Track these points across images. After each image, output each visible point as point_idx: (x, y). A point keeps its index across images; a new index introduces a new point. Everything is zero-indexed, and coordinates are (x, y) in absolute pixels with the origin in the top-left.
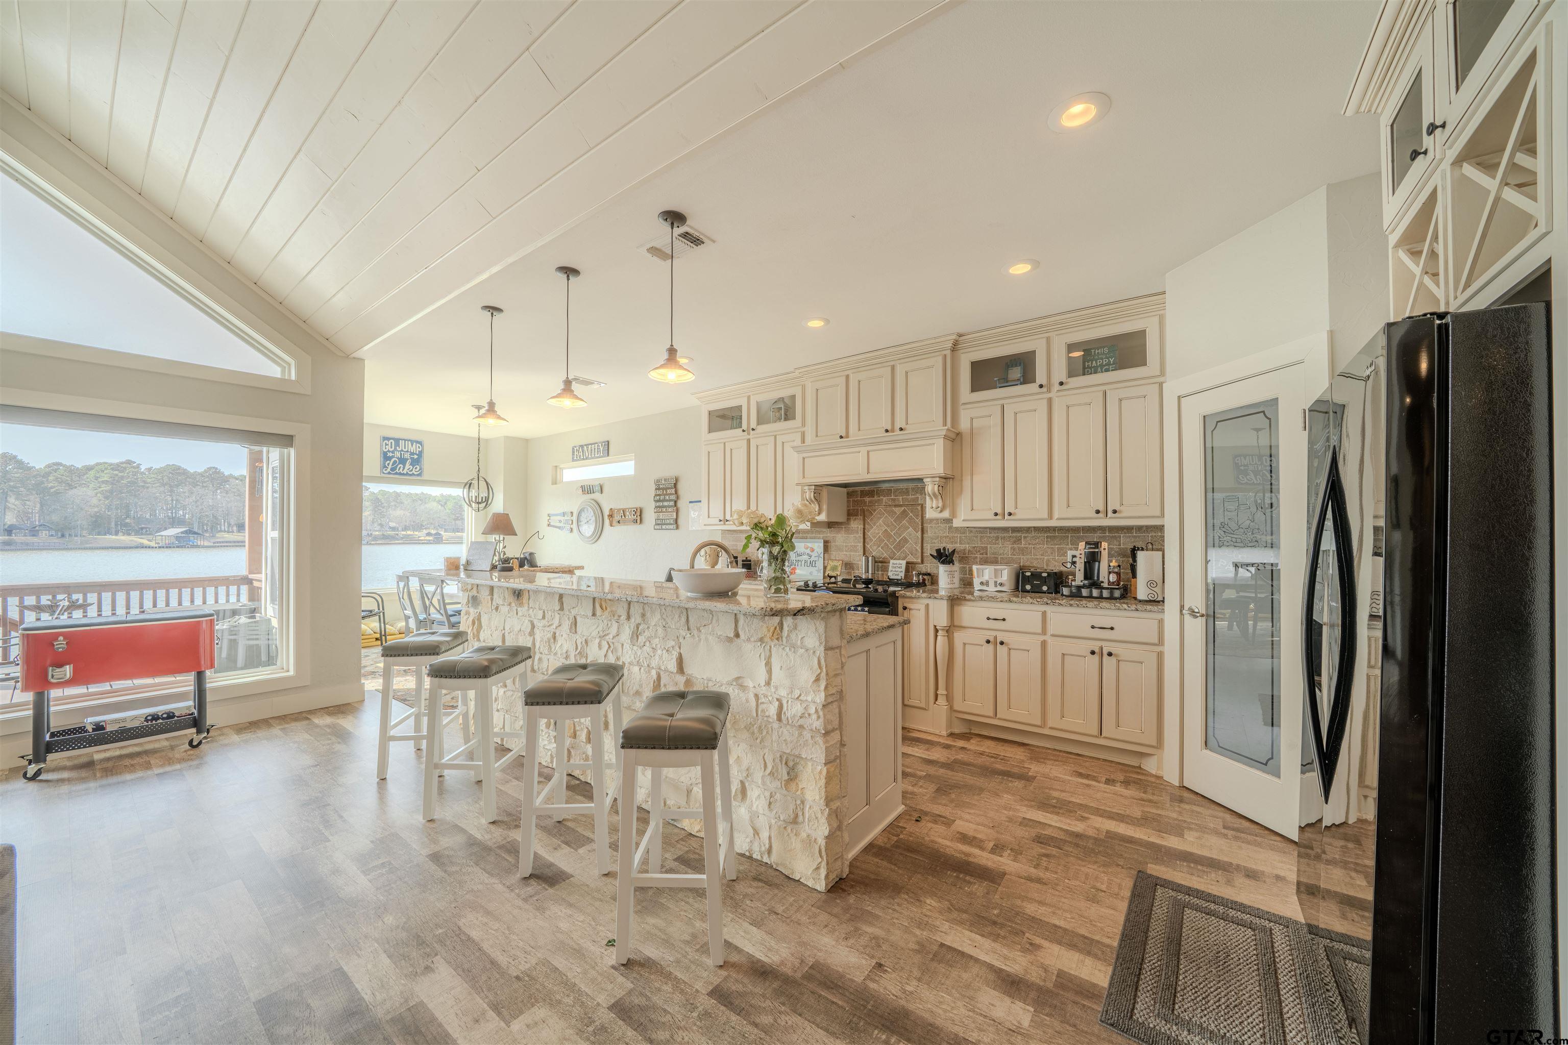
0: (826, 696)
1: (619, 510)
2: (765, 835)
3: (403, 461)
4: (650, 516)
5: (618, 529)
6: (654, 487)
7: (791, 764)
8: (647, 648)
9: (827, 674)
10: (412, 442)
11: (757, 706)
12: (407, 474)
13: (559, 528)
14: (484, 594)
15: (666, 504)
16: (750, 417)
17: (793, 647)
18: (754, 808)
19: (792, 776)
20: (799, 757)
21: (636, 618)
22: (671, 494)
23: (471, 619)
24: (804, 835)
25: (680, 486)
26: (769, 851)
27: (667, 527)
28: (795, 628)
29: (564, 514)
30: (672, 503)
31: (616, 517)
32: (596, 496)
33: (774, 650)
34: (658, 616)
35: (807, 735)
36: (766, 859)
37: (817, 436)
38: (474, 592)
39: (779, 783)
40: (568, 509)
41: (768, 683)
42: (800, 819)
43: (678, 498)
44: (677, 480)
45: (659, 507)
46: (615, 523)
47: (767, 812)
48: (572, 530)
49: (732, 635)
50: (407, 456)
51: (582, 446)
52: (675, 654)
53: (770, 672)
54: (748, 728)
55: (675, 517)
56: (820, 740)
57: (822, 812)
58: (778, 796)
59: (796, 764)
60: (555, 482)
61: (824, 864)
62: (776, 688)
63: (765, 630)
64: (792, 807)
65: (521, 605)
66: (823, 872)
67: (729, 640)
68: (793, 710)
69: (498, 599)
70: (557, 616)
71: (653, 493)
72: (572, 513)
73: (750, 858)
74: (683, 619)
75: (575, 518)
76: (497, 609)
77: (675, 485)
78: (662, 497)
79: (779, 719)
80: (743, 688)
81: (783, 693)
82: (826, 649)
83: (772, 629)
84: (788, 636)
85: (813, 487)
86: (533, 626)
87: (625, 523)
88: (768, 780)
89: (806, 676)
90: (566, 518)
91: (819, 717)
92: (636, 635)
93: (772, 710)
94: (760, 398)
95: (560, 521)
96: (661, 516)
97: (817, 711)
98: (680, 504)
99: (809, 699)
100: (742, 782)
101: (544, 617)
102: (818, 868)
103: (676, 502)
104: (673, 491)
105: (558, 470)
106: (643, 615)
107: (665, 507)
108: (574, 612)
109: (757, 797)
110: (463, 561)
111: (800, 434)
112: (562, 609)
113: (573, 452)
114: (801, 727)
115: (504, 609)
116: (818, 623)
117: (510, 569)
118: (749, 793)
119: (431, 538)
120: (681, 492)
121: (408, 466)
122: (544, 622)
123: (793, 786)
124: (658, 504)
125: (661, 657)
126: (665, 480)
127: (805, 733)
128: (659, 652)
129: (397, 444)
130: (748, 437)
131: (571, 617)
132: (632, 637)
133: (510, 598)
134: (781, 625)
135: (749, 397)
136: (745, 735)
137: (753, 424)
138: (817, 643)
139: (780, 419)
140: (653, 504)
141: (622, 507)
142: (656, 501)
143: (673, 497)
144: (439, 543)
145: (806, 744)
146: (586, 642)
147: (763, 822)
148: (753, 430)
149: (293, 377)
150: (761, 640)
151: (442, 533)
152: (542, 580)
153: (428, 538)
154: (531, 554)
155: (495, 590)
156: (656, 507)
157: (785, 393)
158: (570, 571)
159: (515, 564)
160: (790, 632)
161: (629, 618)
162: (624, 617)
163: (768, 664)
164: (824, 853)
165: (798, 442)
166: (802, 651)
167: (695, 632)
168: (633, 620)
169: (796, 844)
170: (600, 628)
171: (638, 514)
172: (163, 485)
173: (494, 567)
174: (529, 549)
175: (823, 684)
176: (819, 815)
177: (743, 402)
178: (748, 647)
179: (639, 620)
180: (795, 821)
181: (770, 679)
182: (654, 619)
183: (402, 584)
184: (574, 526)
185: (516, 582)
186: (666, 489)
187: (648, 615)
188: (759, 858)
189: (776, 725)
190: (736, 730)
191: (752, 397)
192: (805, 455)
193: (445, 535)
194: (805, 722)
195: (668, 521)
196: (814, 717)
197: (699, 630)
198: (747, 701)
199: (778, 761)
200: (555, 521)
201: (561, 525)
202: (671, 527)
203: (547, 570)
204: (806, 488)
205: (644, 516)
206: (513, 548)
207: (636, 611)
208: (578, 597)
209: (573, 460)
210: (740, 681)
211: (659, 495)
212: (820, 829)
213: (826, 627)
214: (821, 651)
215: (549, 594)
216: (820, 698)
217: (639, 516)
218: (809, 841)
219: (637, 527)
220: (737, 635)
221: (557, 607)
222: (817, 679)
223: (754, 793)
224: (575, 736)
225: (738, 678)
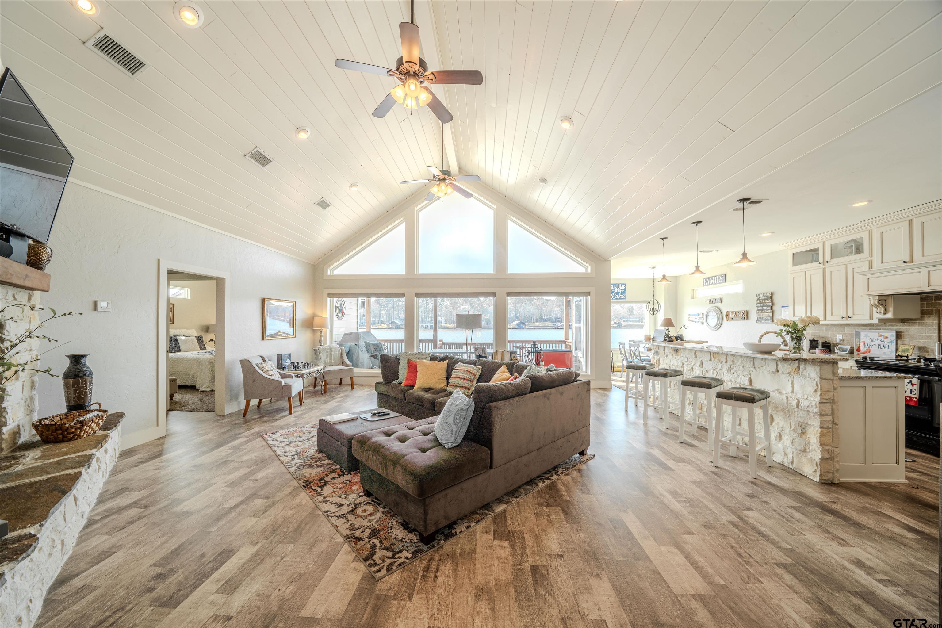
0: (821, 399)
1: (732, 312)
2: (790, 456)
3: (618, 293)
4: (754, 315)
5: (732, 322)
6: (756, 298)
7: (803, 427)
8: (735, 375)
9: (821, 389)
10: (621, 284)
11: (787, 401)
12: (620, 299)
13: (695, 322)
14: (661, 350)
15: (764, 308)
16: (825, 254)
17: (805, 377)
18: (785, 444)
19: (803, 432)
20: (807, 424)
21: (730, 362)
22: (768, 302)
23: (655, 360)
24: (809, 457)
25: (774, 297)
26: (792, 463)
27: (766, 321)
28: (805, 369)
29: (698, 315)
30: (769, 308)
31: (731, 316)
32: (718, 304)
33: (795, 378)
34: (740, 362)
35: (811, 415)
36: (791, 466)
37: (882, 263)
38: (657, 350)
39: (797, 435)
40: (701, 312)
41: (792, 392)
42: (808, 450)
43: (773, 304)
44: (772, 294)
45: (760, 310)
46: (730, 319)
47: (791, 446)
48: (703, 323)
49: (775, 371)
50: (619, 291)
51: (709, 278)
52: (748, 378)
53: (793, 387)
54: (783, 410)
55: (771, 316)
56: (818, 417)
57: (818, 448)
58: (797, 440)
59: (805, 427)
60: (692, 298)
61: (819, 470)
62: (796, 394)
63: (791, 369)
64: (803, 445)
65: (678, 355)
66: (818, 474)
67: (774, 373)
68: (804, 404)
69: (667, 352)
70: (694, 361)
71: (756, 302)
72: (703, 314)
73: (783, 465)
74: (752, 364)
75: (705, 317)
76: (667, 356)
77: (771, 297)
78: (762, 305)
79: (798, 407)
80: (781, 394)
81: (799, 396)
82: (820, 379)
83: (794, 369)
84: (802, 372)
85: (877, 297)
86: (683, 364)
87: (737, 319)
88: (792, 433)
89: (810, 389)
90: (699, 316)
91: (816, 407)
92: (730, 369)
93: (794, 403)
94: (833, 242)
95: (696, 318)
96: (761, 315)
97: (815, 404)
98: (774, 308)
99: (812, 399)
100: (780, 433)
101: (688, 360)
102: (815, 471)
103: (771, 307)
104: (770, 300)
105: (695, 291)
106: (733, 361)
107: (764, 310)
108: (701, 359)
109: (787, 439)
110: (652, 337)
111: (867, 262)
112: (696, 357)
113: (703, 281)
114: (808, 411)
115: (670, 357)
116: (816, 367)
117: (672, 341)
118: (783, 438)
119: (616, 325)
120: (775, 301)
121: (620, 295)
122: (687, 363)
123: (804, 436)
124: (759, 308)
125: (741, 379)
126: (764, 294)
127: (810, 414)
128: (741, 377)
129: (616, 286)
130: (824, 267)
131: (700, 361)
132: (728, 370)
133: (673, 352)
134: (799, 367)
135: (824, 243)
136: (781, 413)
137: (828, 258)
138: (816, 376)
139: (851, 253)
140: (756, 309)
141: (735, 310)
142: (757, 307)
143: (770, 304)
144: (620, 328)
145: (810, 418)
146: (707, 371)
147: (789, 451)
148: (827, 262)
149: (589, 272)
150: (789, 373)
151: (622, 322)
152: (686, 345)
153: (614, 325)
154: (681, 335)
155: (666, 349)
156: (758, 310)
157: (856, 236)
158: (701, 343)
159: (674, 339)
160: (803, 370)
161: (726, 362)
162: (724, 362)
163: (792, 384)
164: (818, 465)
165: (866, 268)
166: (808, 379)
167: (758, 369)
168: (728, 363)
169: (805, 460)
170: (713, 366)
171: (746, 314)
172: (513, 304)
173: (665, 340)
174: (680, 333)
175: (819, 393)
176: (817, 449)
177: (820, 246)
178: (783, 376)
179: (731, 363)
180: (805, 451)
181: (793, 390)
182: (738, 363)
183: (621, 346)
184: (705, 321)
185: (674, 345)
186: (765, 299)
187: (736, 361)
188: (787, 465)
189: (796, 410)
190: (777, 411)
191: (826, 242)
192: (868, 277)
193: (624, 324)
194: (811, 409)
195: (766, 318)
196: (814, 407)
197: (759, 368)
198: (782, 399)
199: (797, 425)
200: (692, 318)
201: (697, 320)
202: (769, 321)
203: (689, 342)
204: (871, 297)
205: (749, 315)
206: (673, 333)
207: (730, 359)
208: (703, 352)
209: (703, 285)
210: (779, 391)
211: (760, 303)
212: (817, 455)
213: (820, 369)
214: (818, 379)
215: (690, 350)
216: (818, 399)
217: (746, 315)
218: (811, 460)
219: (745, 322)
220: (778, 371)
221: (694, 356)
222: (816, 391)
223: (785, 437)
224: (701, 409)
225: (779, 389)
